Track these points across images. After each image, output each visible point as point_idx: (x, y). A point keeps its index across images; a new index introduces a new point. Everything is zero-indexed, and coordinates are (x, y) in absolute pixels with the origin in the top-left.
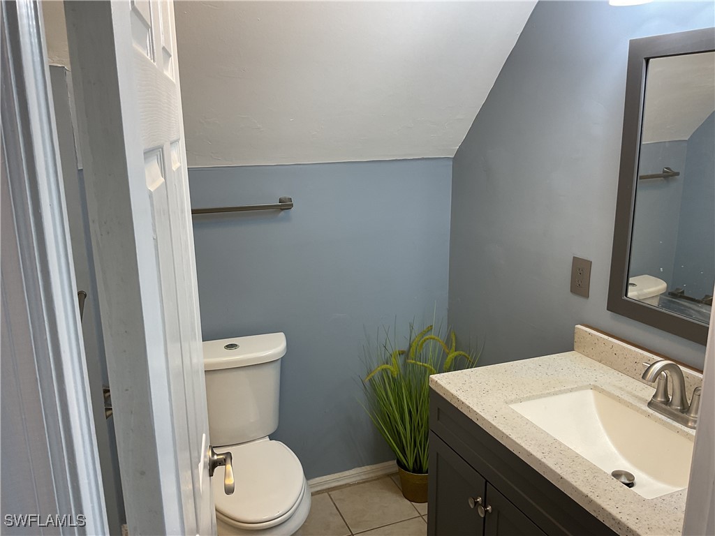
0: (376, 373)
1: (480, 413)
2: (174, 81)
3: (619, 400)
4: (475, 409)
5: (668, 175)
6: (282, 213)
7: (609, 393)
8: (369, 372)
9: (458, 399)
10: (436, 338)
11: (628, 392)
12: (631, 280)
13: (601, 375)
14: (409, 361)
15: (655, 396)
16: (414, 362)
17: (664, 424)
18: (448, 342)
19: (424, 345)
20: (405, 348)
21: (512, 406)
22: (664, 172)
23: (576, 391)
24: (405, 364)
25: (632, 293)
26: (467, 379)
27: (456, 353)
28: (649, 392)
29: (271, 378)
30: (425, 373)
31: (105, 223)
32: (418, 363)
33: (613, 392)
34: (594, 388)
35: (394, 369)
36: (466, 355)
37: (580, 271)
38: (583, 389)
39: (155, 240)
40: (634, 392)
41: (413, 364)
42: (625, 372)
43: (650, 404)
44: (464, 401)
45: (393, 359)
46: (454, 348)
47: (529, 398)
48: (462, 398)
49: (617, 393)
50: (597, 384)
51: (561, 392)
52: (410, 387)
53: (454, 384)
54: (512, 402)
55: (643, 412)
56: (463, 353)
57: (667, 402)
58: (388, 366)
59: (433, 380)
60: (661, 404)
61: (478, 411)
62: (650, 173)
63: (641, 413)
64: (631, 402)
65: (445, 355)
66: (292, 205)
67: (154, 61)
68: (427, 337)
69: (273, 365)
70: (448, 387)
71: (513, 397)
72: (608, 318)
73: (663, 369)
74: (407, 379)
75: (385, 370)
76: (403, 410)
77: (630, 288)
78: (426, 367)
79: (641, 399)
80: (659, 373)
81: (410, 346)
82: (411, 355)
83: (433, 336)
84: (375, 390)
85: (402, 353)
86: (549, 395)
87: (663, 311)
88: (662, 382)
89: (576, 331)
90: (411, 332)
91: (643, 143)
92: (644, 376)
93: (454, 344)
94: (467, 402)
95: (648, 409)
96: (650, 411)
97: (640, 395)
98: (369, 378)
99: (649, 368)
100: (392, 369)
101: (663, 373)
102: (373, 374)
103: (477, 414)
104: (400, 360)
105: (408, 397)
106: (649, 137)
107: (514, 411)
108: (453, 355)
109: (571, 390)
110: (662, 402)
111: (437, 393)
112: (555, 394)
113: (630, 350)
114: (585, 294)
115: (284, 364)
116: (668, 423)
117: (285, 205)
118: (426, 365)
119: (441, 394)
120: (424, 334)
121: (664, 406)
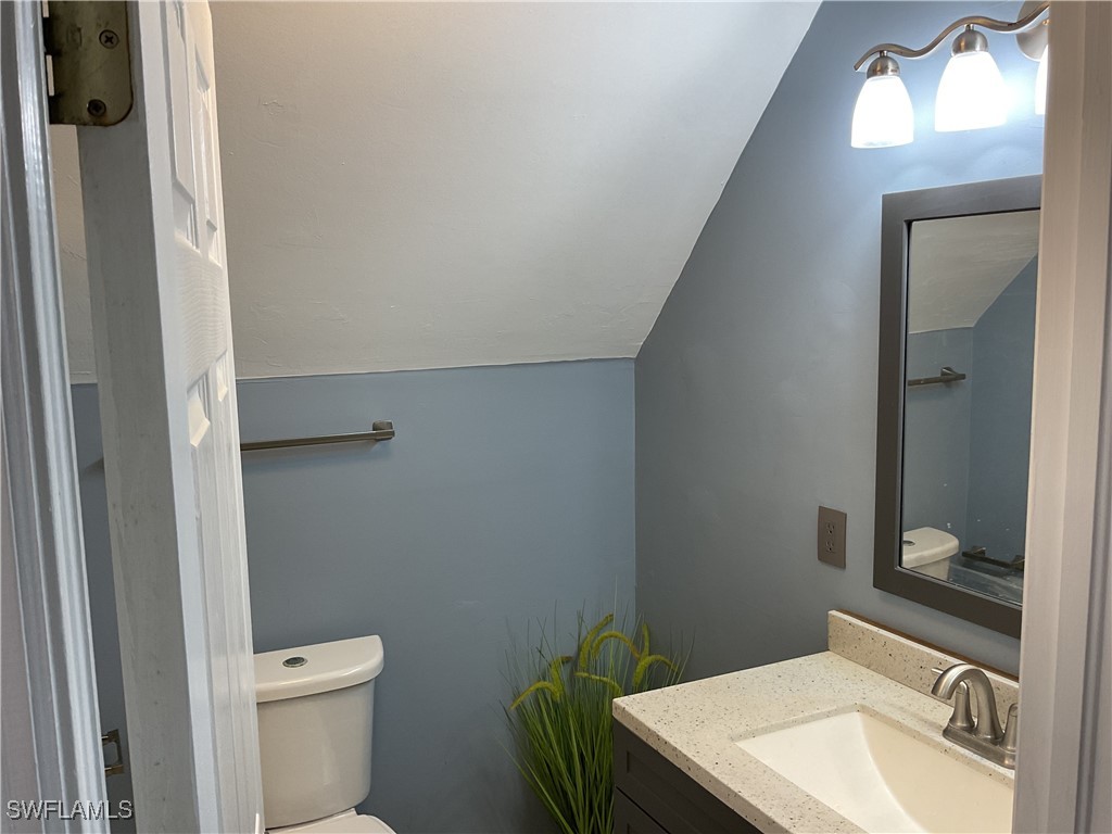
0: (526, 697)
1: (693, 758)
2: (220, 265)
3: (900, 727)
4: (685, 752)
5: (949, 379)
6: (378, 446)
7: (884, 716)
8: (517, 695)
9: (659, 738)
10: (619, 635)
11: (914, 715)
12: (906, 536)
13: (872, 688)
14: (579, 674)
15: (953, 720)
16: (586, 674)
17: (970, 762)
18: (638, 641)
19: (601, 647)
20: (571, 653)
21: (741, 744)
22: (943, 374)
23: (836, 715)
24: (572, 678)
25: (909, 557)
26: (670, 704)
27: (649, 659)
28: (943, 713)
29: (359, 711)
30: (605, 695)
31: (132, 507)
32: (593, 677)
33: (890, 715)
34: (863, 709)
35: (555, 687)
36: (667, 661)
37: (831, 529)
38: (845, 713)
39: (199, 520)
40: (923, 714)
41: (584, 679)
42: (907, 682)
43: (946, 733)
44: (668, 739)
45: (553, 671)
46: (647, 650)
47: (766, 731)
48: (664, 734)
49: (897, 716)
50: (867, 703)
51: (814, 718)
52: (581, 715)
53: (652, 712)
54: (741, 737)
55: (937, 745)
56: (662, 658)
57: (971, 728)
58: (546, 684)
59: (618, 707)
60: (963, 731)
61: (690, 756)
62: (924, 377)
63: (934, 747)
64: (918, 729)
65: (634, 662)
66: (393, 434)
67: (197, 247)
68: (605, 634)
69: (363, 689)
70: (642, 717)
71: (742, 729)
72: (875, 600)
73: (962, 677)
74: (576, 703)
75: (542, 690)
76: (571, 754)
77: (905, 548)
78: (605, 683)
79: (932, 725)
80: (956, 684)
81: (580, 649)
82: (582, 663)
83: (613, 632)
84: (525, 723)
85: (566, 661)
86: (796, 723)
87: (956, 587)
88: (962, 698)
89: (830, 619)
90: (580, 626)
91: (910, 333)
92: (935, 691)
93: (647, 644)
94: (671, 741)
95: (943, 739)
96: (948, 743)
97: (930, 717)
98: (515, 705)
99: (942, 676)
100: (552, 688)
101: (962, 683)
102: (522, 698)
103: (688, 759)
104: (565, 671)
105: (579, 734)
106: (918, 323)
107: (744, 753)
108: (646, 661)
109: (828, 715)
110: (963, 729)
111: (625, 728)
112: (804, 721)
113: (912, 648)
114: (840, 563)
115: (380, 687)
116: (975, 761)
117: (382, 433)
118: (605, 679)
119: (631, 729)
120: (599, 629)
121: (966, 735)
